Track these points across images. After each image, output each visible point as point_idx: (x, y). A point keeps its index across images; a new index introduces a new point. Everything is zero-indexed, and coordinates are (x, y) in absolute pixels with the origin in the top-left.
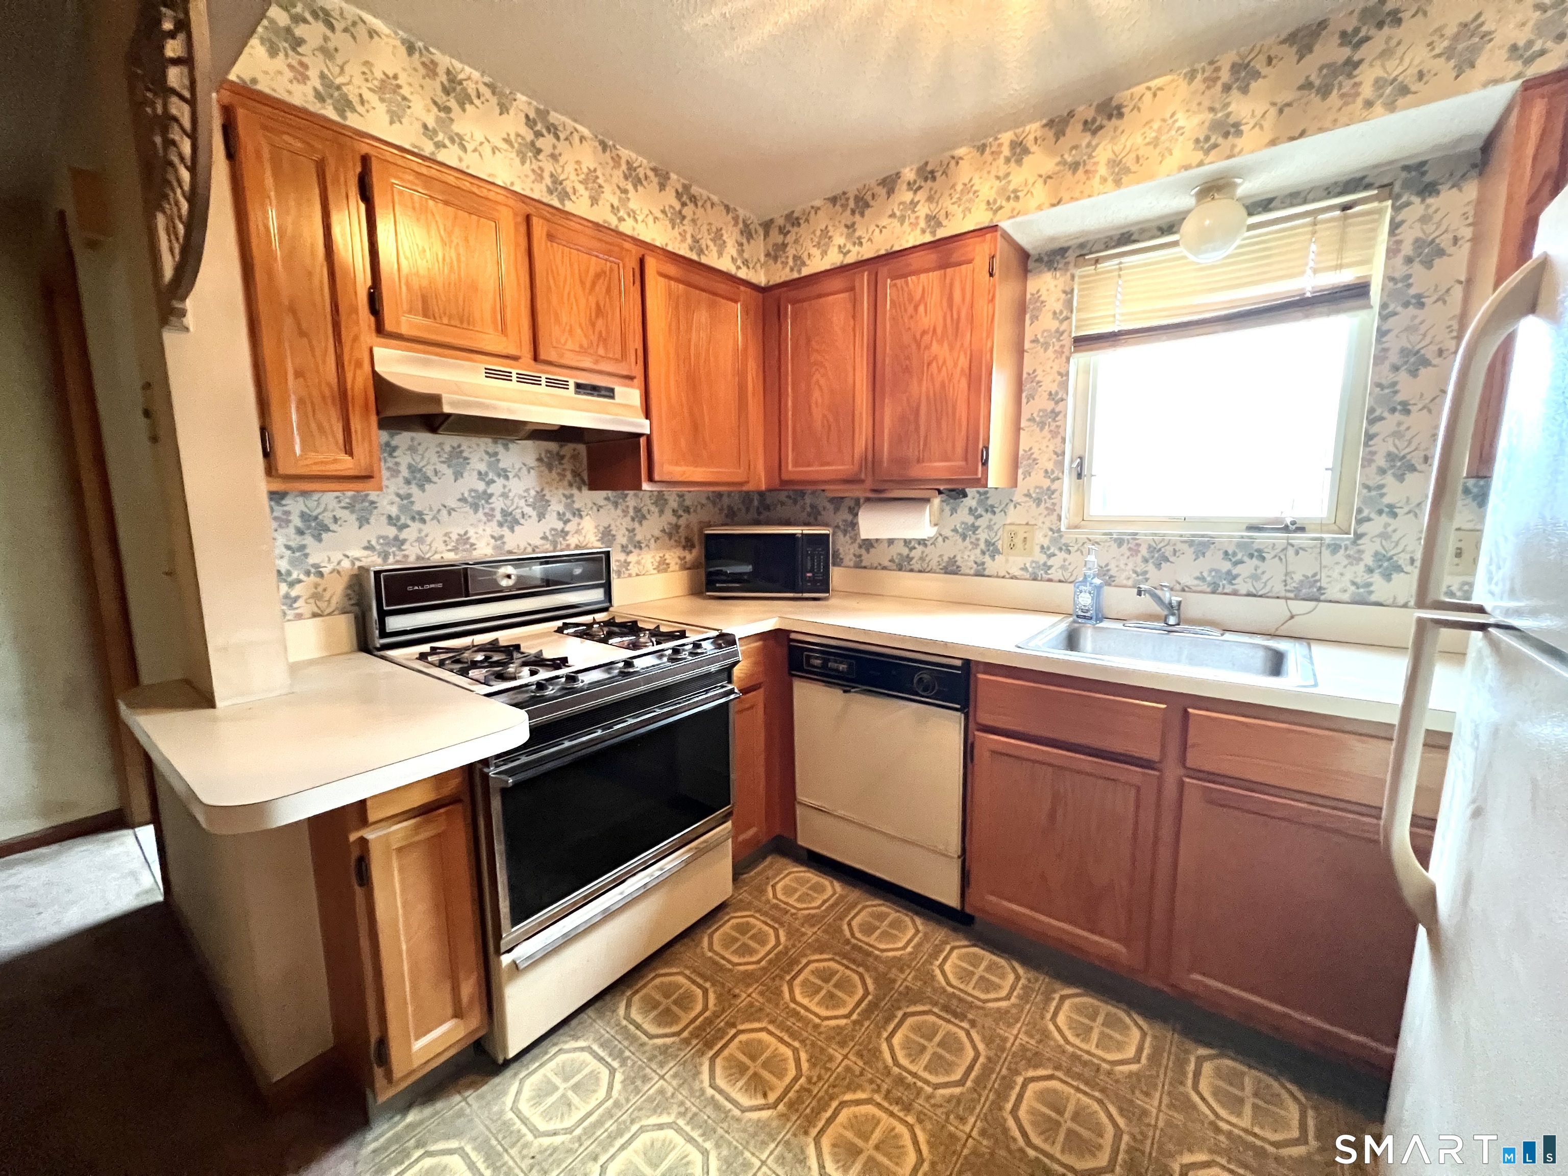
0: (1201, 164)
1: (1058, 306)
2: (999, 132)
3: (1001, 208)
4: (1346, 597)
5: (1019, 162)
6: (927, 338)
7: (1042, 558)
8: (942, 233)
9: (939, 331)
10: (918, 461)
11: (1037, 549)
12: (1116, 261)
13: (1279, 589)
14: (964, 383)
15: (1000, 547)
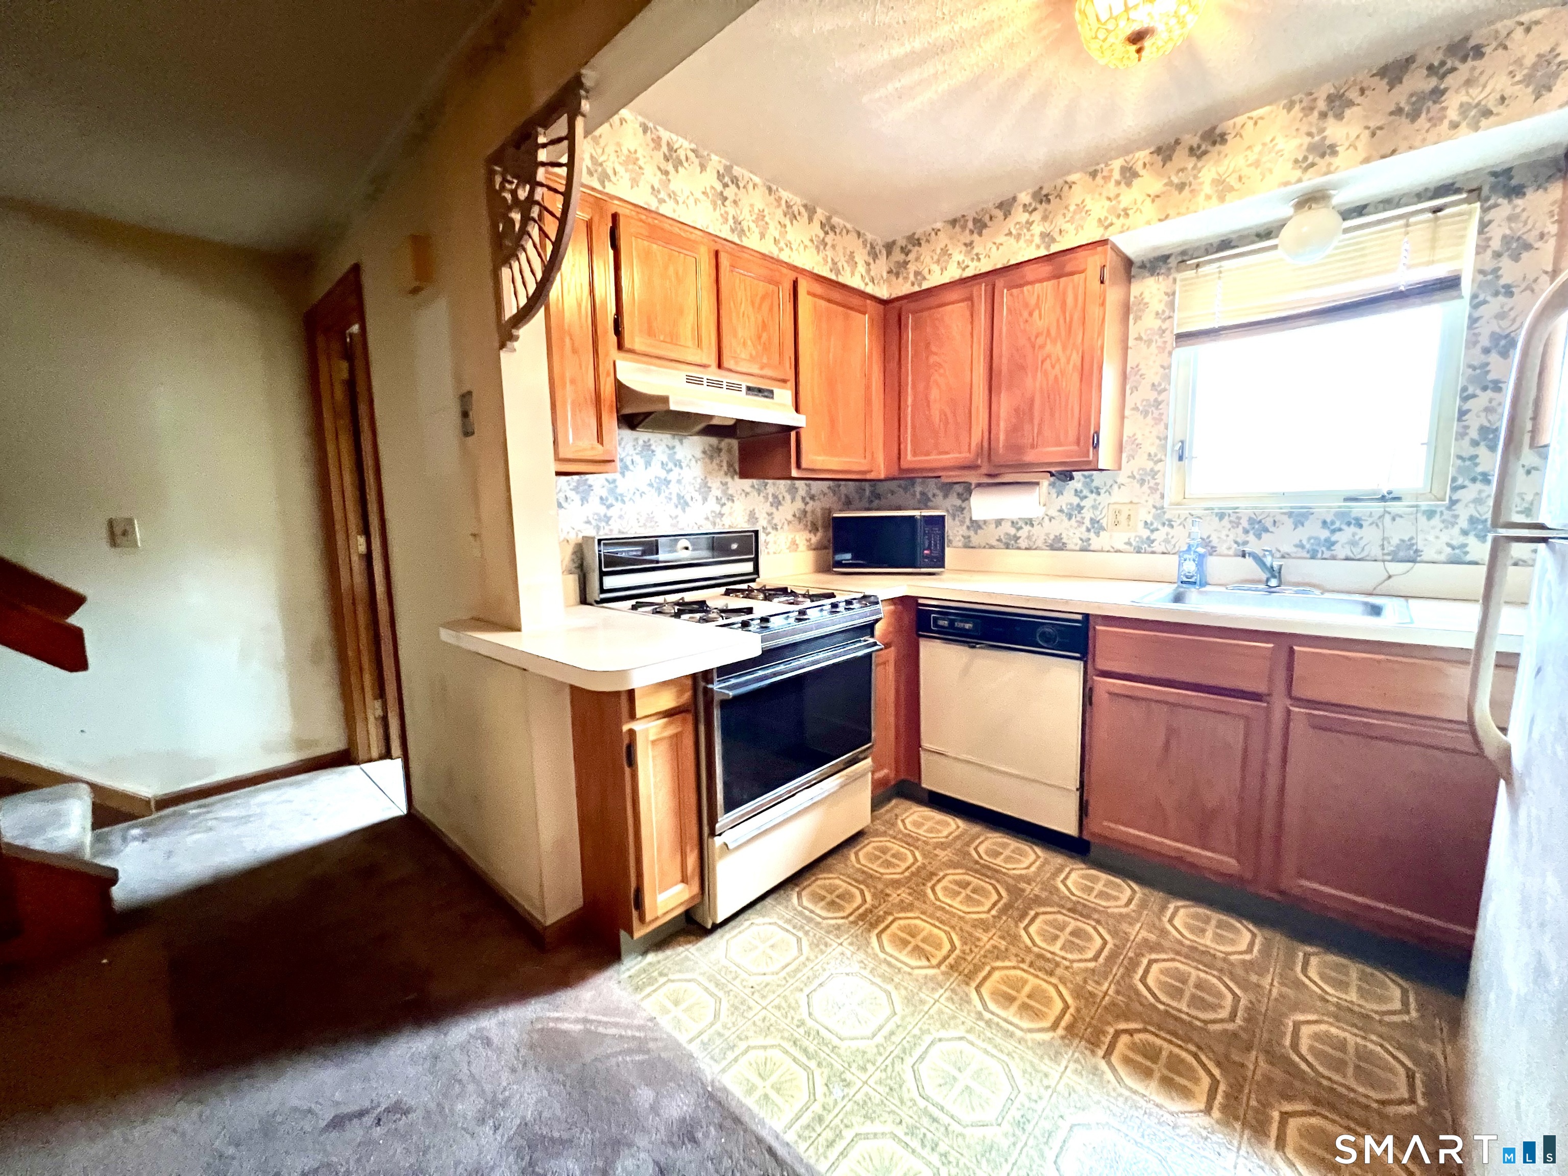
0: (1300, 180)
1: (1160, 307)
2: (1111, 159)
3: (1111, 224)
4: (1443, 557)
5: (1129, 184)
6: (1040, 341)
7: (1145, 533)
8: (1055, 248)
9: (1053, 332)
10: (1033, 446)
11: (1142, 524)
12: (1217, 264)
13: (1376, 552)
14: (1076, 377)
15: (1104, 525)
